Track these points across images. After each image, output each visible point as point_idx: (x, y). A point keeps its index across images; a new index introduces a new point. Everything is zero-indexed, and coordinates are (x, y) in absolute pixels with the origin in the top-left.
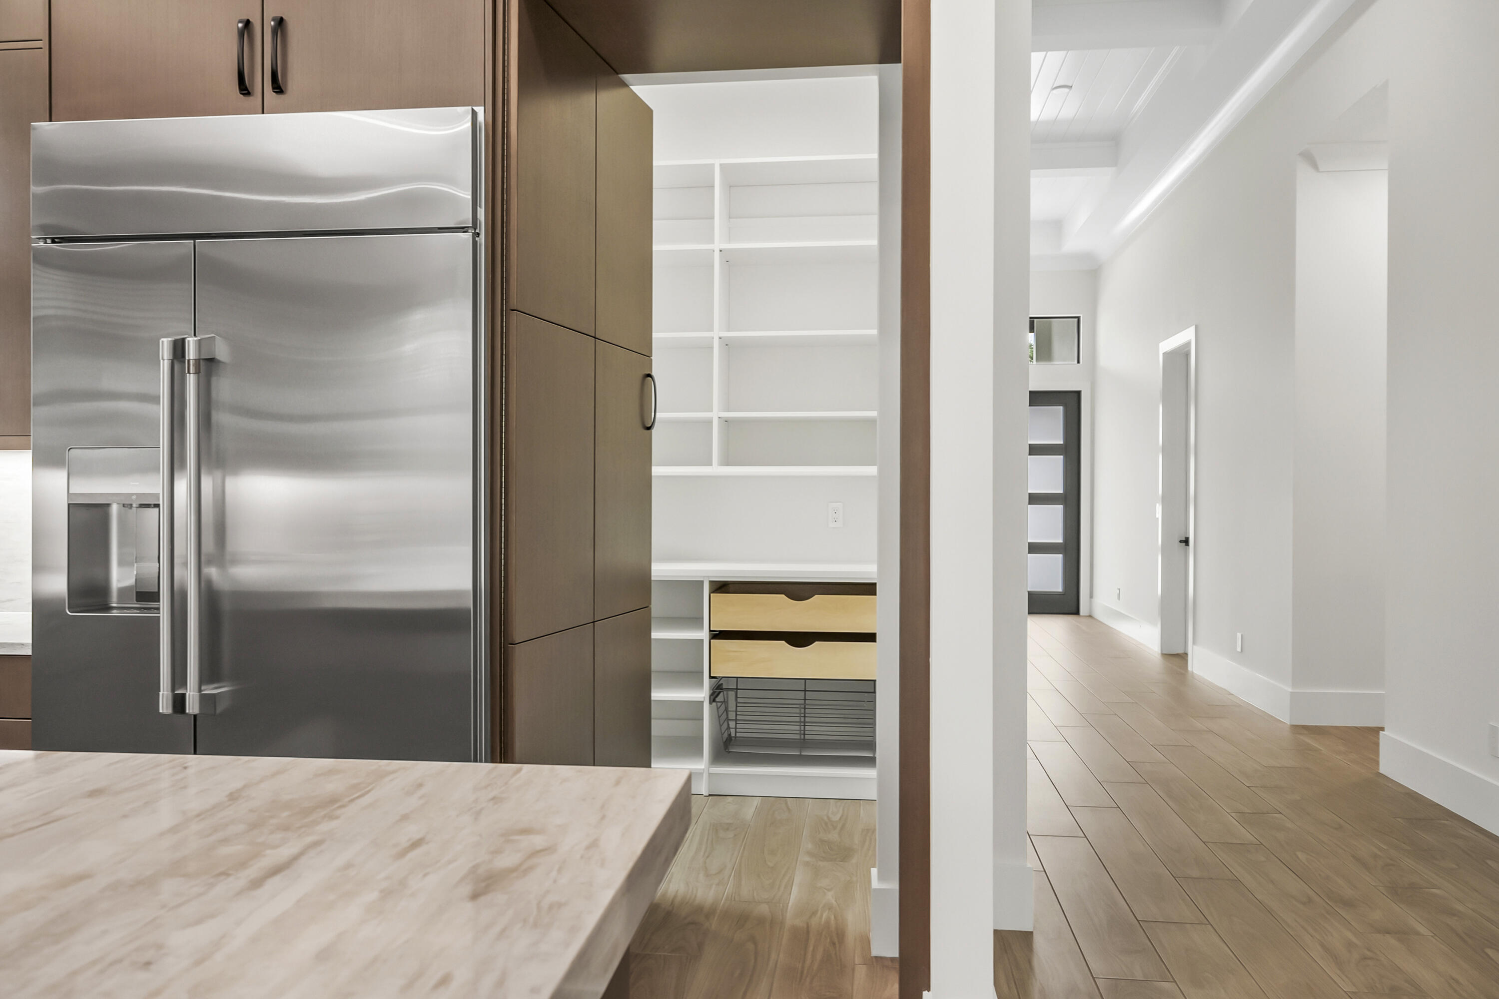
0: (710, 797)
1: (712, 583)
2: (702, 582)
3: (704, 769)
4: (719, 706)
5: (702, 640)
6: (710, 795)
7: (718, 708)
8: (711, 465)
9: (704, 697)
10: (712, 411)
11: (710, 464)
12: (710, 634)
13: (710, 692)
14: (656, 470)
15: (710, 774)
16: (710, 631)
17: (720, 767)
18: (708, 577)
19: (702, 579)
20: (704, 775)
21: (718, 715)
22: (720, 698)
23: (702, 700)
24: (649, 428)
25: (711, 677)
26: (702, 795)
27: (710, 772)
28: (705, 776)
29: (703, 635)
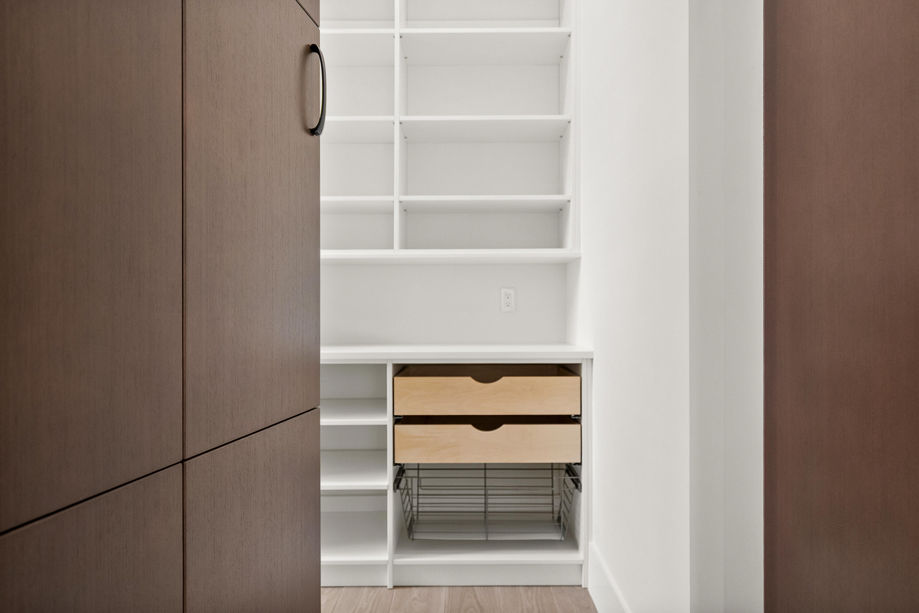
0: (395, 590)
1: (395, 366)
2: (385, 366)
3: (388, 561)
4: (402, 492)
5: (385, 426)
6: (395, 587)
7: (402, 494)
8: (393, 248)
9: (388, 486)
10: (393, 195)
11: (391, 247)
12: (394, 419)
13: (393, 478)
14: (325, 254)
15: (395, 567)
16: (394, 416)
17: (403, 558)
18: (392, 360)
19: (384, 362)
20: (388, 566)
21: (402, 502)
22: (402, 485)
23: (386, 488)
24: (315, 132)
25: (395, 464)
26: (386, 587)
27: (395, 563)
28: (389, 568)
29: (387, 420)
